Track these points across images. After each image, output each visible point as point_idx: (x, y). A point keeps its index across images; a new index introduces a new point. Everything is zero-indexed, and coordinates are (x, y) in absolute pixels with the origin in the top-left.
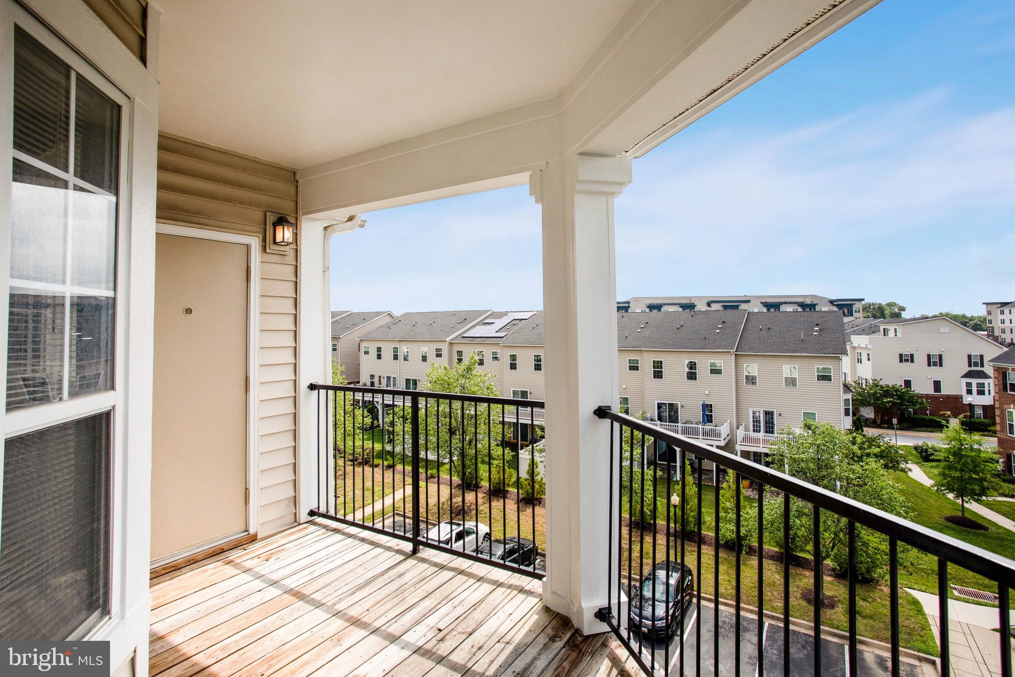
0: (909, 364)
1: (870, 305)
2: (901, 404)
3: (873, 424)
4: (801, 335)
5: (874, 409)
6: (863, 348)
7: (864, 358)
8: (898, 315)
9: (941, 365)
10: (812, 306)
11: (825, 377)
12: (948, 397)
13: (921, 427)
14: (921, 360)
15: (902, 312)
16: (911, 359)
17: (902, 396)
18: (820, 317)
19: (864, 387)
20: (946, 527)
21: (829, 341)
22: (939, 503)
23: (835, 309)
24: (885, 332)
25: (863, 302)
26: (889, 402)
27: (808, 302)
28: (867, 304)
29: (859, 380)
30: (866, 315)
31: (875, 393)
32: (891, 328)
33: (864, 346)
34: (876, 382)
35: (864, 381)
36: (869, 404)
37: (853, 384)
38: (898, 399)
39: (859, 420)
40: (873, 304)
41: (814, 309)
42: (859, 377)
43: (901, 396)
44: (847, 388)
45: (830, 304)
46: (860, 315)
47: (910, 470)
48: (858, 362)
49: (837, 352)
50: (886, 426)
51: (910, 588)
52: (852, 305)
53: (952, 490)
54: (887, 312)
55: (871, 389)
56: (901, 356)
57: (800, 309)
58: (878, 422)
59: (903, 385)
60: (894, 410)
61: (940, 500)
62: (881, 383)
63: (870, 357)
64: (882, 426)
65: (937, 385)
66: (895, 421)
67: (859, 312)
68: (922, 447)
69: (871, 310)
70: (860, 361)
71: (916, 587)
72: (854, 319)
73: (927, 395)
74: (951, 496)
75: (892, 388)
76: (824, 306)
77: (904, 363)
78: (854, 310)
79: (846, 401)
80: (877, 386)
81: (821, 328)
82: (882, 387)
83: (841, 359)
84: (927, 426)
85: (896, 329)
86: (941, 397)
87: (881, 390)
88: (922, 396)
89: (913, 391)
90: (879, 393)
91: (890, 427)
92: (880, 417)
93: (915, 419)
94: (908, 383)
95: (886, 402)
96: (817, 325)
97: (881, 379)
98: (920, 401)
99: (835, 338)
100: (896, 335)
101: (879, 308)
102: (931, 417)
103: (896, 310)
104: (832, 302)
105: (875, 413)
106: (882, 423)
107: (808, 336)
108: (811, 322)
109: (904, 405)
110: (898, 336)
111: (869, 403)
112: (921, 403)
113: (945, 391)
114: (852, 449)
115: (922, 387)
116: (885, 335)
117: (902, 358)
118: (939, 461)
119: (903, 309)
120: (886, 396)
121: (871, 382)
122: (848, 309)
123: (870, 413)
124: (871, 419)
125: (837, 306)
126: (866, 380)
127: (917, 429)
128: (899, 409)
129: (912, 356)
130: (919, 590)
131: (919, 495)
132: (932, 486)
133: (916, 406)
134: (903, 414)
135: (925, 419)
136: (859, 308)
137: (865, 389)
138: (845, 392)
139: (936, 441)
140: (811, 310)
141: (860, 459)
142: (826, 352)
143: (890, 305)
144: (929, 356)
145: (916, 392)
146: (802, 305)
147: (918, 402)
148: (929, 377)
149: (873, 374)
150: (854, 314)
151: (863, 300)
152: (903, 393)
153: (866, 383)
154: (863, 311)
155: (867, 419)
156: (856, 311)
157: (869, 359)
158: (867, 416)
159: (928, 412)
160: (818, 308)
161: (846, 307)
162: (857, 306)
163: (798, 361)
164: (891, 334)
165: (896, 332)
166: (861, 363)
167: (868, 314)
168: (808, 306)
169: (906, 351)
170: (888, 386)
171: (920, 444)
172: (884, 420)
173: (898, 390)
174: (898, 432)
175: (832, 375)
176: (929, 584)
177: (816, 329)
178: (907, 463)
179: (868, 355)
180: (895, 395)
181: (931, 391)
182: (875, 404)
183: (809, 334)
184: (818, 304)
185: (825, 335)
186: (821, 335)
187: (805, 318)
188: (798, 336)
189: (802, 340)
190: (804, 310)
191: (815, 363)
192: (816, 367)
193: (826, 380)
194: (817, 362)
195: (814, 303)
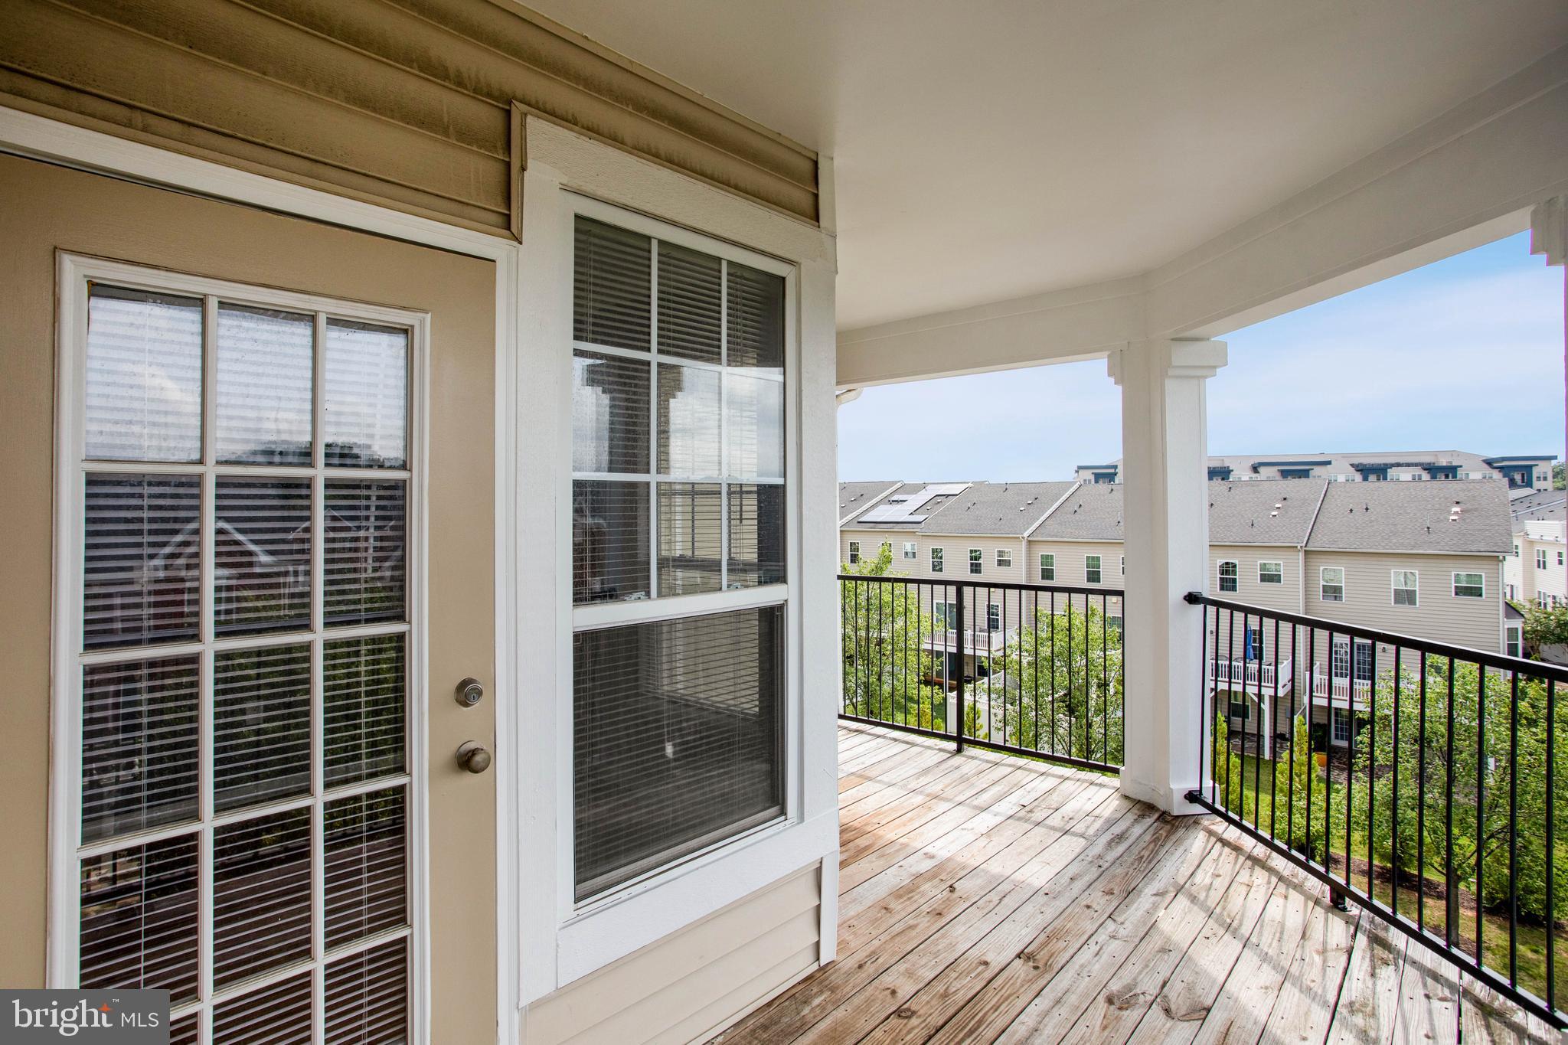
6: (1550, 543)
7: (1552, 560)
10: (1450, 472)
11: (1469, 591)
18: (1463, 490)
19: (1549, 609)
21: (1480, 530)
23: (1495, 474)
27: (1443, 462)
29: (1539, 598)
30: (1559, 485)
35: (1550, 600)
41: (1455, 477)
42: (1539, 592)
44: (1513, 610)
45: (1486, 466)
46: (1548, 484)
48: (1539, 566)
52: (1530, 467)
57: (1425, 476)
63: (1563, 558)
67: (1545, 479)
70: (1542, 565)
72: (1535, 491)
76: (1474, 469)
78: (1535, 475)
79: (1513, 630)
81: (1464, 507)
83: (1504, 562)
96: (1458, 503)
99: (1493, 526)
104: (1491, 463)
107: (1439, 521)
108: (1447, 498)
121: (1563, 601)
122: (1523, 475)
125: (1501, 469)
126: (1555, 597)
136: (1545, 473)
137: (1551, 614)
138: (1509, 618)
140: (1447, 476)
142: (1471, 547)
146: (1432, 469)
150: (1535, 483)
151: (1554, 458)
153: (1555, 603)
154: (1554, 477)
156: (1538, 478)
157: (1560, 562)
160: (1460, 473)
161: (1518, 470)
162: (1541, 469)
163: (1421, 562)
166: (1544, 567)
168: (1442, 471)
175: (1483, 586)
177: (1455, 509)
179: (1561, 554)
183: (1442, 518)
184: (1461, 466)
185: (1472, 520)
186: (1464, 520)
187: (1435, 492)
188: (1420, 521)
189: (1428, 528)
190: (1434, 477)
191: (1451, 565)
192: (1453, 573)
193: (1471, 594)
194: (1457, 566)
195: (1454, 464)
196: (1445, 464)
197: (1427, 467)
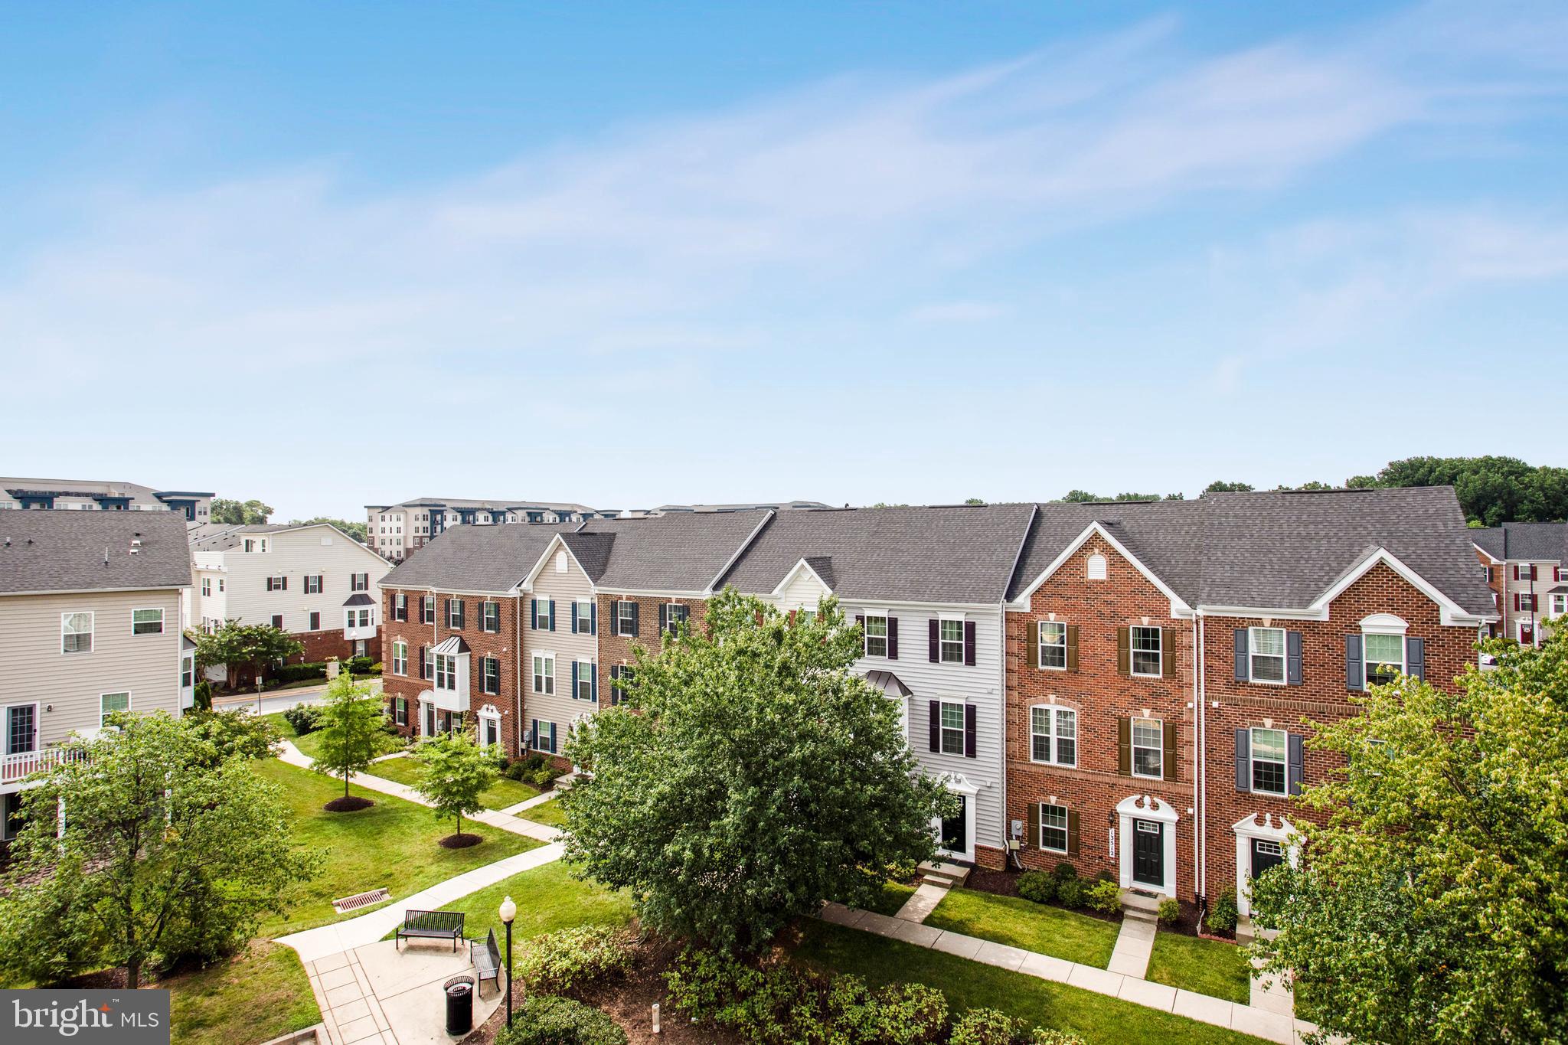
0: (280, 592)
1: (221, 504)
2: (268, 653)
3: (226, 690)
4: (103, 555)
5: (227, 666)
6: (213, 572)
7: (215, 587)
8: (262, 520)
9: (321, 591)
10: (122, 503)
11: (148, 627)
12: (327, 634)
13: (292, 681)
14: (296, 585)
15: (268, 516)
16: (283, 584)
17: (269, 640)
18: (143, 522)
19: (212, 633)
20: (328, 819)
21: (160, 563)
22: (317, 788)
23: (165, 508)
24: (248, 545)
25: (212, 498)
26: (250, 652)
27: (115, 493)
28: (217, 501)
29: (204, 623)
30: (215, 519)
31: (230, 641)
32: (258, 540)
33: (216, 568)
34: (232, 624)
35: (212, 624)
36: (221, 660)
37: (195, 631)
38: (264, 645)
39: (205, 689)
40: (227, 502)
41: (127, 508)
42: (204, 618)
43: (267, 642)
44: (188, 641)
45: (156, 499)
46: (208, 518)
47: (283, 751)
48: (204, 594)
49: (175, 582)
50: (244, 689)
51: (282, 935)
52: (194, 502)
53: (334, 765)
54: (247, 515)
55: (224, 636)
56: (270, 580)
57: (96, 506)
58: (233, 685)
59: (271, 624)
60: (258, 663)
61: (320, 783)
62: (240, 625)
63: (224, 585)
64: (240, 690)
65: (315, 618)
66: (259, 680)
67: (205, 513)
68: (295, 712)
69: (223, 511)
70: (207, 592)
71: (290, 930)
72: (198, 525)
73: (302, 634)
74: (334, 774)
75: (256, 630)
76: (147, 503)
77: (274, 591)
78: (197, 510)
79: (187, 661)
80: (234, 630)
81: (144, 540)
82: (241, 630)
83: (181, 594)
84: (301, 679)
85: (264, 541)
86: (318, 636)
87: (239, 635)
88: (294, 638)
89: (285, 631)
90: (236, 640)
91: (251, 689)
92: (235, 677)
93: (285, 672)
94: (277, 621)
95: (246, 653)
96: (138, 535)
97: (240, 619)
98: (293, 644)
99: (171, 558)
100: (264, 550)
101: (235, 508)
102: (305, 665)
103: (260, 513)
104: (159, 496)
105: (229, 671)
106: (238, 685)
107: (118, 555)
108: (126, 530)
109: (272, 653)
110: (267, 551)
111: (220, 658)
112: (294, 648)
113: (324, 626)
114: (203, 749)
115: (296, 625)
116: (247, 550)
117: (271, 584)
118: (321, 728)
119: (269, 511)
120: (246, 644)
121: (224, 624)
122: (188, 509)
123: (220, 673)
124: (221, 682)
125: (169, 503)
126: (216, 621)
127: (288, 686)
128: (264, 661)
129: (285, 579)
130: (294, 933)
131: (292, 784)
132: (312, 767)
133: (287, 652)
134: (269, 668)
135: (299, 670)
136: (205, 508)
137: (214, 638)
138: (185, 647)
139: (316, 699)
140: (119, 508)
141: (215, 761)
142: (153, 583)
143: (251, 504)
144: (306, 579)
145: (288, 632)
146: (104, 500)
147: (289, 647)
148: (306, 609)
149: (228, 611)
150: (197, 516)
151: (213, 495)
152: (271, 636)
153: (217, 626)
154: (212, 512)
155: (216, 684)
156: (200, 512)
157: (222, 589)
158: (216, 679)
159: (302, 659)
160: (132, 506)
161: (184, 504)
162: (202, 504)
163: (96, 602)
164: (257, 548)
165: (264, 546)
166: (209, 595)
167: (219, 517)
168: (113, 502)
169: (276, 575)
170: (250, 628)
171: (294, 707)
172: (241, 682)
173: (264, 632)
174: (263, 695)
175: (163, 621)
176: (306, 915)
177: (134, 542)
178: (278, 742)
179: (221, 582)
180: (260, 641)
181: (305, 628)
182: (229, 658)
183: (121, 551)
184: (133, 499)
185: (153, 553)
186: (145, 553)
187: (113, 522)
188: (97, 555)
189: (106, 563)
190: (105, 508)
191: (131, 602)
192: (133, 610)
193: (151, 631)
194: (135, 602)
195: (127, 496)
196: (117, 496)
197: (100, 498)
